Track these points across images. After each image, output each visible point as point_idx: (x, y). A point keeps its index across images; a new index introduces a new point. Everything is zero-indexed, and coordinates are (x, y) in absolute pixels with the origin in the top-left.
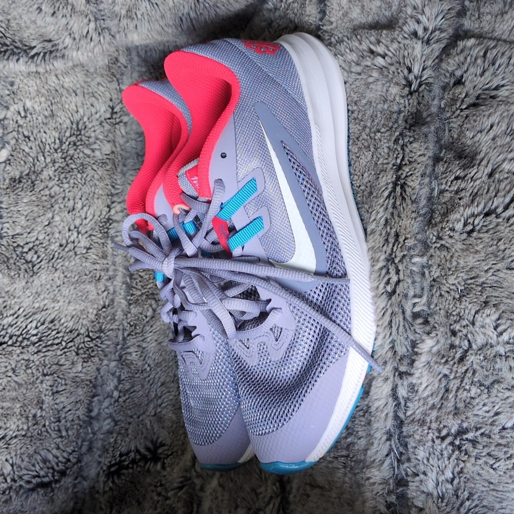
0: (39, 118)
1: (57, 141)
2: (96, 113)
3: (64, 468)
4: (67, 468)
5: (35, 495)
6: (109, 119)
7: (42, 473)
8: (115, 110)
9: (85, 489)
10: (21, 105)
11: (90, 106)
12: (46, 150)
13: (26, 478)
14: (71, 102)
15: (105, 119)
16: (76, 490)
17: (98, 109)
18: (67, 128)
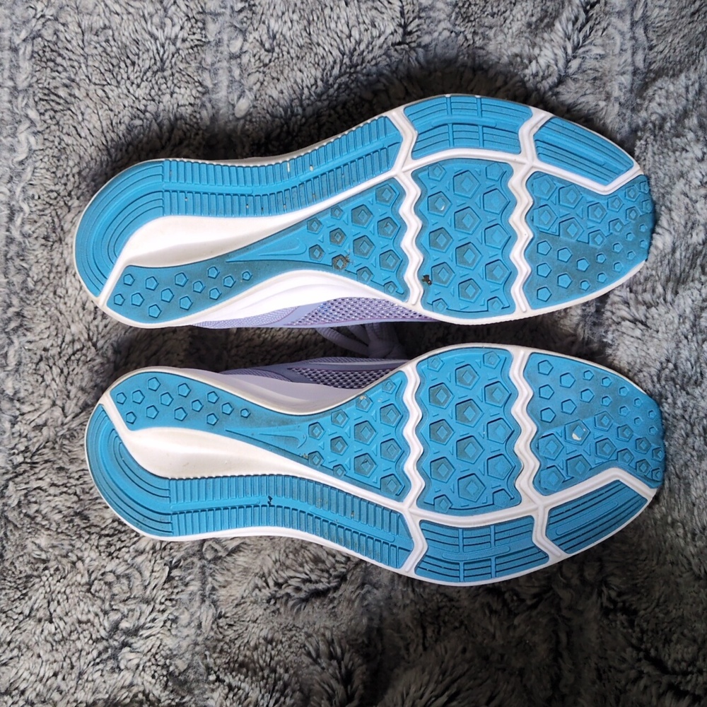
0: (292, 51)
1: (320, 83)
2: (379, 37)
3: (344, 570)
4: (348, 571)
5: (309, 608)
6: (400, 44)
7: (314, 577)
8: (409, 29)
9: (378, 601)
10: (263, 29)
11: (370, 27)
12: (304, 97)
13: (293, 582)
14: (338, 18)
15: (393, 45)
16: (366, 603)
17: (382, 29)
18: (335, 62)
